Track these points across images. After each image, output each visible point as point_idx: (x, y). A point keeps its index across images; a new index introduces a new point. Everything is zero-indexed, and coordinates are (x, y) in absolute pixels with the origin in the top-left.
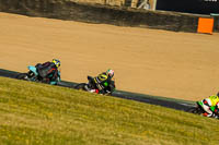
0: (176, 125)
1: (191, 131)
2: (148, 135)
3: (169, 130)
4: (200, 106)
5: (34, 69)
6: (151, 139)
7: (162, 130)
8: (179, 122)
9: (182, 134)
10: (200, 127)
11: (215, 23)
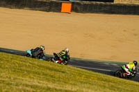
0: (48, 71)
1: (57, 75)
2: (30, 77)
3: (44, 74)
4: (123, 69)
5: (30, 52)
6: (32, 80)
7: (39, 74)
8: (50, 69)
9: (52, 76)
10: (63, 72)
11: (72, 6)
